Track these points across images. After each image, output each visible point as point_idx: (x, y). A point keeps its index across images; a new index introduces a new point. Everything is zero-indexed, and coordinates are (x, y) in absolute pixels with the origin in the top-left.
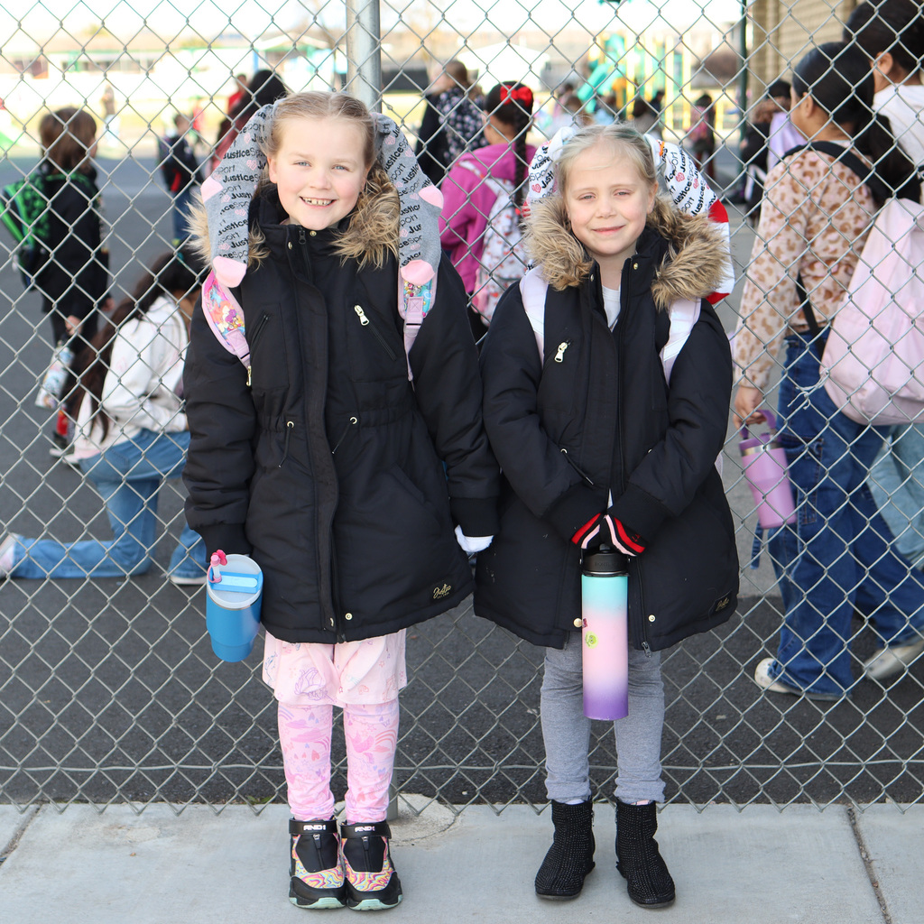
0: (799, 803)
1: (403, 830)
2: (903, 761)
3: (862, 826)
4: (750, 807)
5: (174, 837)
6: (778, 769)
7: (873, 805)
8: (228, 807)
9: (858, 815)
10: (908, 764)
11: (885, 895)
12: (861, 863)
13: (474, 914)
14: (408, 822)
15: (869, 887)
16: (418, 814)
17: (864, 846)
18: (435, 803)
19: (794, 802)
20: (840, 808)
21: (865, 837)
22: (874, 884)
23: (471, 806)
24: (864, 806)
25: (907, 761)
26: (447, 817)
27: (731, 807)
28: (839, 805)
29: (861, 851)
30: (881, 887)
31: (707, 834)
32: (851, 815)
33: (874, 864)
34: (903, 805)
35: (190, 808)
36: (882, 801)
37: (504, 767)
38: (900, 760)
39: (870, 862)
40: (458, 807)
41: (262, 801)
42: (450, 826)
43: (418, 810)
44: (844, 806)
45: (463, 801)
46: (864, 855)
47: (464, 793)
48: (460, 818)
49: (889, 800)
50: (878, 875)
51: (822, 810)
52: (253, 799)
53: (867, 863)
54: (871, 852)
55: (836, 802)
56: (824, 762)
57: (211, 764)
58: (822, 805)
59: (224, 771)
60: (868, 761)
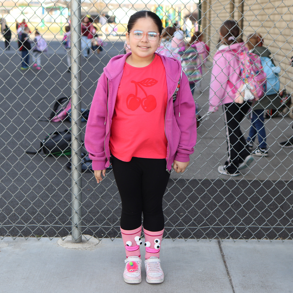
0: (204, 239)
1: (83, 245)
2: (235, 226)
3: (222, 245)
4: (189, 240)
5: (13, 247)
6: (197, 228)
7: (226, 240)
8: (30, 238)
9: (221, 242)
10: (237, 227)
11: (227, 265)
12: (221, 256)
13: (104, 269)
14: (85, 243)
15: (223, 262)
16: (88, 240)
17: (222, 251)
18: (93, 237)
19: (202, 238)
20: (216, 240)
21: (223, 248)
22: (225, 262)
23: (104, 238)
24: (223, 240)
25: (236, 226)
26: (97, 241)
27: (183, 240)
28: (216, 239)
29: (221, 252)
30: (226, 263)
31: (176, 247)
32: (219, 243)
33: (225, 256)
34: (235, 240)
35: (18, 238)
36: (229, 238)
37: (115, 226)
38: (234, 226)
39: (224, 256)
40: (100, 239)
41: (40, 236)
42: (97, 244)
43: (88, 239)
44: (217, 240)
45: (101, 237)
46: (222, 254)
47: (102, 235)
48: (101, 242)
49: (231, 238)
50: (226, 259)
51: (210, 241)
52: (37, 236)
53: (223, 256)
54: (224, 253)
55: (215, 238)
56: (211, 226)
57: (25, 224)
58: (211, 240)
59: (28, 226)
60: (224, 226)
